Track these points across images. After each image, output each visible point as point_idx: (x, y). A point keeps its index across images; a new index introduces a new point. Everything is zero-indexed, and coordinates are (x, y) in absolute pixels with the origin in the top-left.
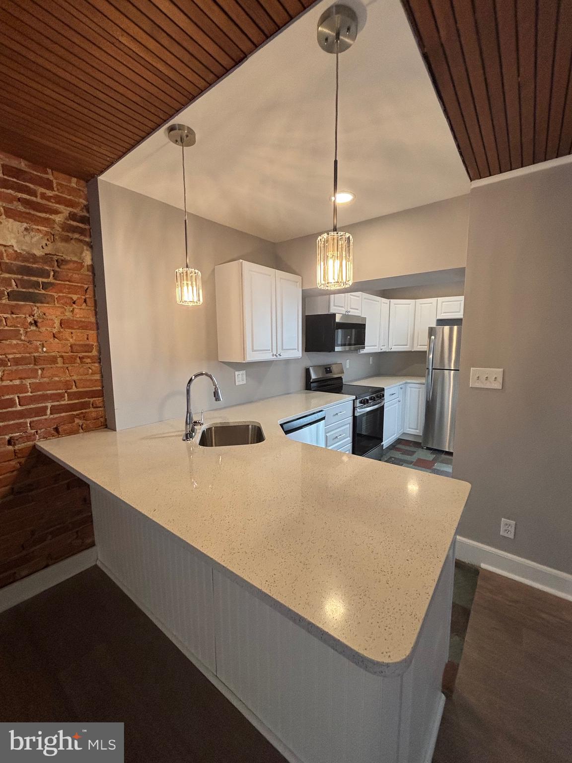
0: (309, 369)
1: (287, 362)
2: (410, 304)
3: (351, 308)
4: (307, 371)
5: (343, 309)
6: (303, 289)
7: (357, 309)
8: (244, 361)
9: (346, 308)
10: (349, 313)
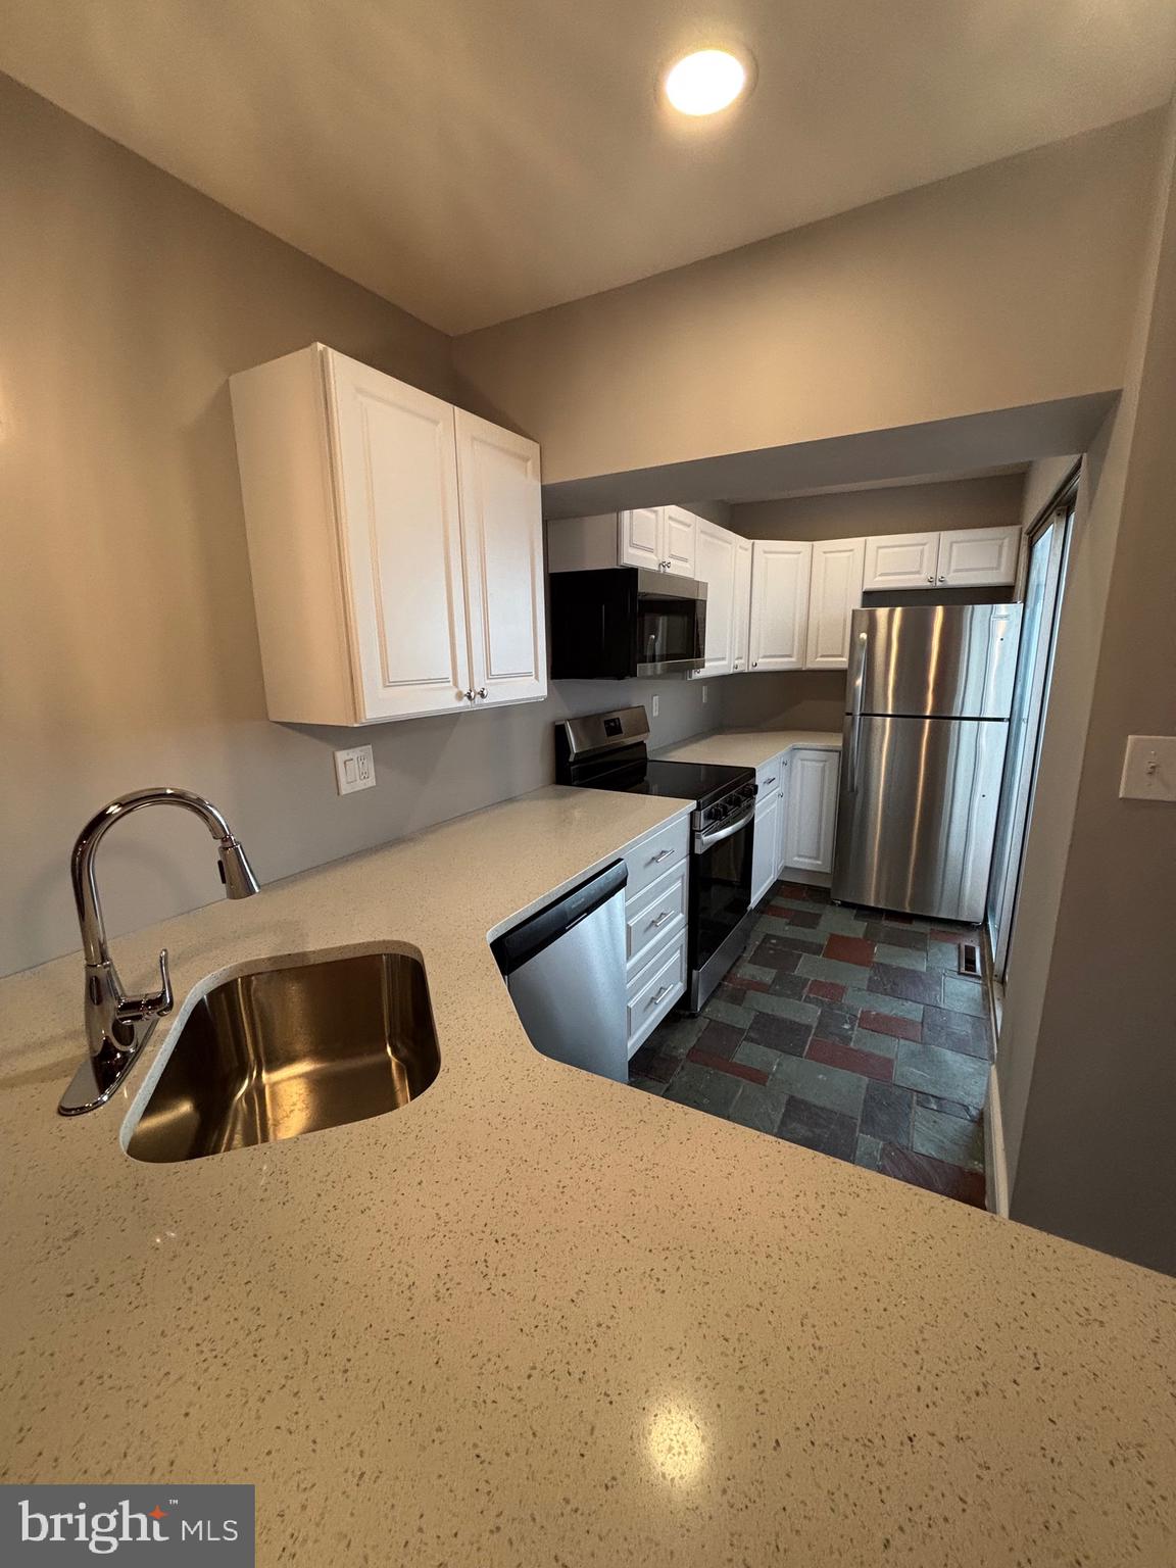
0: (563, 725)
1: (504, 712)
2: (799, 553)
3: (672, 556)
4: (559, 733)
5: (652, 556)
6: (545, 483)
7: (686, 560)
8: (356, 721)
9: (660, 556)
10: (668, 570)
